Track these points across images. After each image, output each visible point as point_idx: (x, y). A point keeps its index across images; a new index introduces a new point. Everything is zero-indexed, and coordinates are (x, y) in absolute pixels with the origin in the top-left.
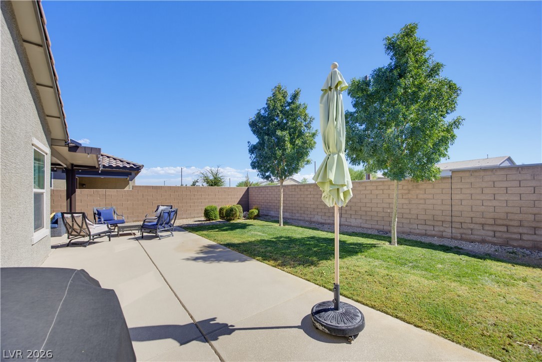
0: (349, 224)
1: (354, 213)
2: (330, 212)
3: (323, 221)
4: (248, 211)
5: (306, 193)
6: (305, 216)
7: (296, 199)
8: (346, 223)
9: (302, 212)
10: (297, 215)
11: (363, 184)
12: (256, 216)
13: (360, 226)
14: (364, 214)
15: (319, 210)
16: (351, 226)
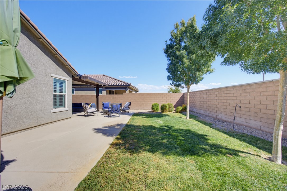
0: (248, 125)
1: (253, 114)
2: (231, 111)
3: (225, 119)
4: (176, 108)
5: (214, 96)
6: (213, 113)
7: (207, 100)
8: (245, 124)
9: (211, 110)
10: (208, 112)
11: (264, 85)
12: (180, 111)
13: (259, 128)
14: (265, 116)
15: (222, 110)
16: (250, 127)
